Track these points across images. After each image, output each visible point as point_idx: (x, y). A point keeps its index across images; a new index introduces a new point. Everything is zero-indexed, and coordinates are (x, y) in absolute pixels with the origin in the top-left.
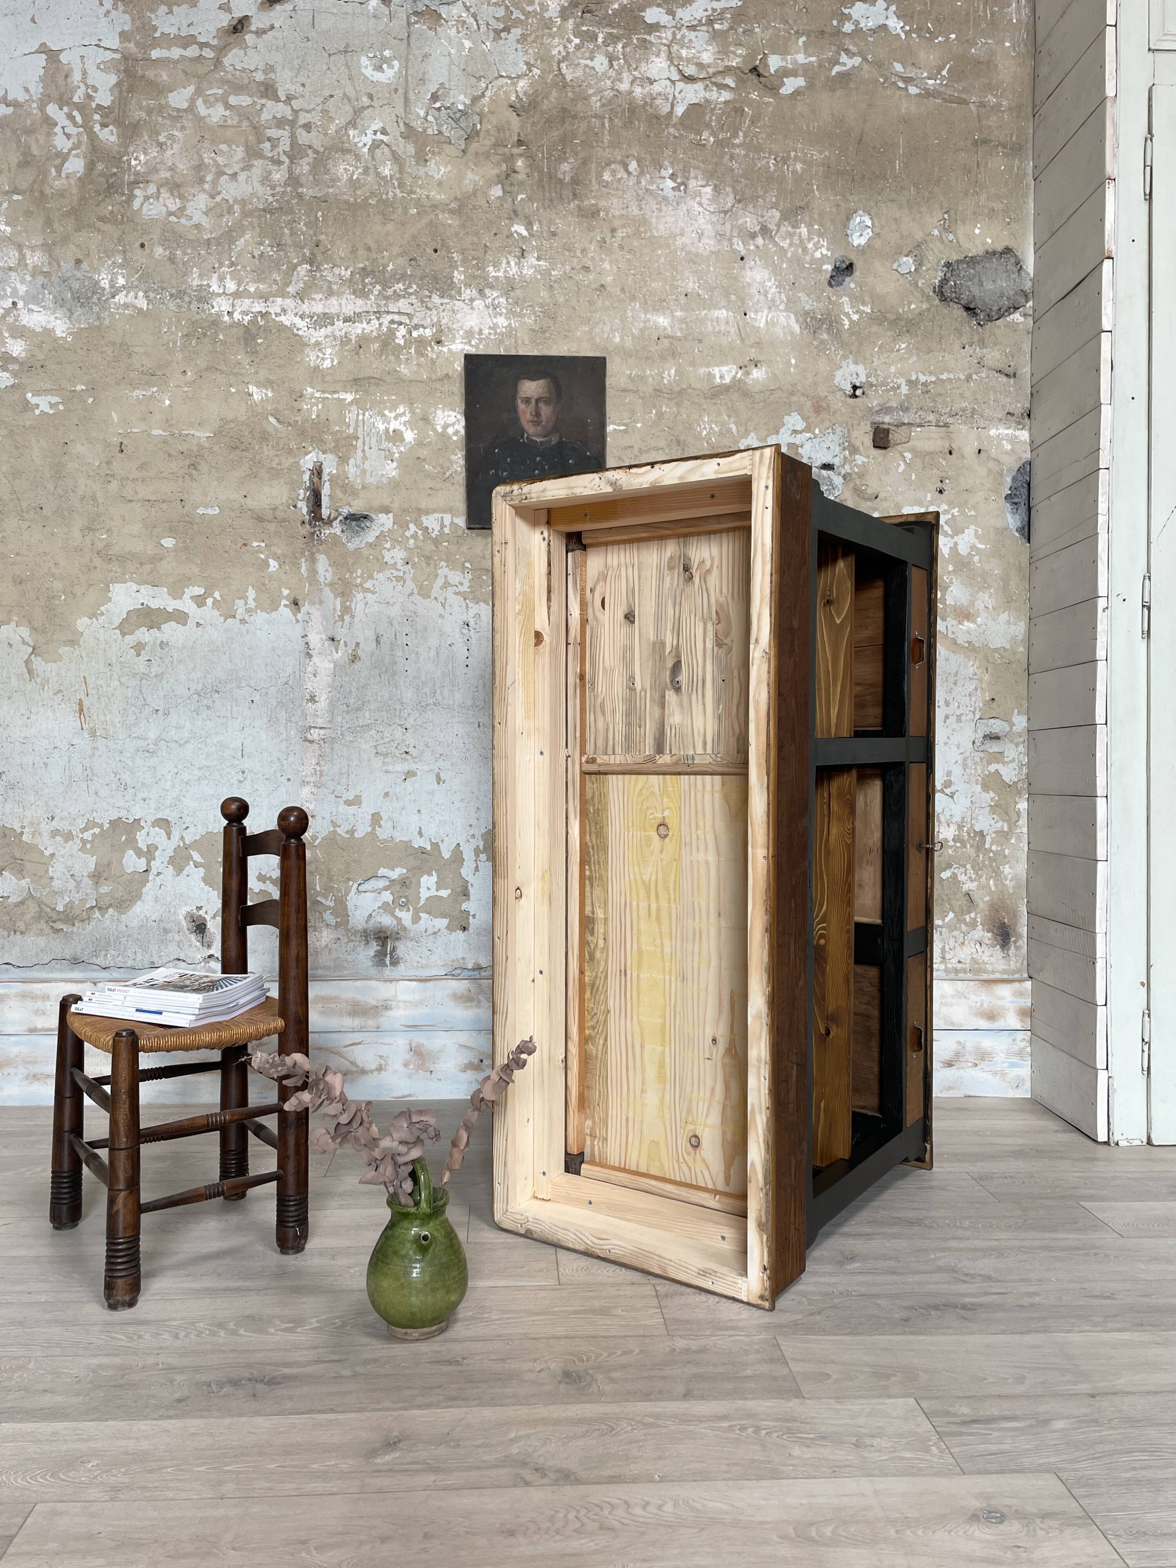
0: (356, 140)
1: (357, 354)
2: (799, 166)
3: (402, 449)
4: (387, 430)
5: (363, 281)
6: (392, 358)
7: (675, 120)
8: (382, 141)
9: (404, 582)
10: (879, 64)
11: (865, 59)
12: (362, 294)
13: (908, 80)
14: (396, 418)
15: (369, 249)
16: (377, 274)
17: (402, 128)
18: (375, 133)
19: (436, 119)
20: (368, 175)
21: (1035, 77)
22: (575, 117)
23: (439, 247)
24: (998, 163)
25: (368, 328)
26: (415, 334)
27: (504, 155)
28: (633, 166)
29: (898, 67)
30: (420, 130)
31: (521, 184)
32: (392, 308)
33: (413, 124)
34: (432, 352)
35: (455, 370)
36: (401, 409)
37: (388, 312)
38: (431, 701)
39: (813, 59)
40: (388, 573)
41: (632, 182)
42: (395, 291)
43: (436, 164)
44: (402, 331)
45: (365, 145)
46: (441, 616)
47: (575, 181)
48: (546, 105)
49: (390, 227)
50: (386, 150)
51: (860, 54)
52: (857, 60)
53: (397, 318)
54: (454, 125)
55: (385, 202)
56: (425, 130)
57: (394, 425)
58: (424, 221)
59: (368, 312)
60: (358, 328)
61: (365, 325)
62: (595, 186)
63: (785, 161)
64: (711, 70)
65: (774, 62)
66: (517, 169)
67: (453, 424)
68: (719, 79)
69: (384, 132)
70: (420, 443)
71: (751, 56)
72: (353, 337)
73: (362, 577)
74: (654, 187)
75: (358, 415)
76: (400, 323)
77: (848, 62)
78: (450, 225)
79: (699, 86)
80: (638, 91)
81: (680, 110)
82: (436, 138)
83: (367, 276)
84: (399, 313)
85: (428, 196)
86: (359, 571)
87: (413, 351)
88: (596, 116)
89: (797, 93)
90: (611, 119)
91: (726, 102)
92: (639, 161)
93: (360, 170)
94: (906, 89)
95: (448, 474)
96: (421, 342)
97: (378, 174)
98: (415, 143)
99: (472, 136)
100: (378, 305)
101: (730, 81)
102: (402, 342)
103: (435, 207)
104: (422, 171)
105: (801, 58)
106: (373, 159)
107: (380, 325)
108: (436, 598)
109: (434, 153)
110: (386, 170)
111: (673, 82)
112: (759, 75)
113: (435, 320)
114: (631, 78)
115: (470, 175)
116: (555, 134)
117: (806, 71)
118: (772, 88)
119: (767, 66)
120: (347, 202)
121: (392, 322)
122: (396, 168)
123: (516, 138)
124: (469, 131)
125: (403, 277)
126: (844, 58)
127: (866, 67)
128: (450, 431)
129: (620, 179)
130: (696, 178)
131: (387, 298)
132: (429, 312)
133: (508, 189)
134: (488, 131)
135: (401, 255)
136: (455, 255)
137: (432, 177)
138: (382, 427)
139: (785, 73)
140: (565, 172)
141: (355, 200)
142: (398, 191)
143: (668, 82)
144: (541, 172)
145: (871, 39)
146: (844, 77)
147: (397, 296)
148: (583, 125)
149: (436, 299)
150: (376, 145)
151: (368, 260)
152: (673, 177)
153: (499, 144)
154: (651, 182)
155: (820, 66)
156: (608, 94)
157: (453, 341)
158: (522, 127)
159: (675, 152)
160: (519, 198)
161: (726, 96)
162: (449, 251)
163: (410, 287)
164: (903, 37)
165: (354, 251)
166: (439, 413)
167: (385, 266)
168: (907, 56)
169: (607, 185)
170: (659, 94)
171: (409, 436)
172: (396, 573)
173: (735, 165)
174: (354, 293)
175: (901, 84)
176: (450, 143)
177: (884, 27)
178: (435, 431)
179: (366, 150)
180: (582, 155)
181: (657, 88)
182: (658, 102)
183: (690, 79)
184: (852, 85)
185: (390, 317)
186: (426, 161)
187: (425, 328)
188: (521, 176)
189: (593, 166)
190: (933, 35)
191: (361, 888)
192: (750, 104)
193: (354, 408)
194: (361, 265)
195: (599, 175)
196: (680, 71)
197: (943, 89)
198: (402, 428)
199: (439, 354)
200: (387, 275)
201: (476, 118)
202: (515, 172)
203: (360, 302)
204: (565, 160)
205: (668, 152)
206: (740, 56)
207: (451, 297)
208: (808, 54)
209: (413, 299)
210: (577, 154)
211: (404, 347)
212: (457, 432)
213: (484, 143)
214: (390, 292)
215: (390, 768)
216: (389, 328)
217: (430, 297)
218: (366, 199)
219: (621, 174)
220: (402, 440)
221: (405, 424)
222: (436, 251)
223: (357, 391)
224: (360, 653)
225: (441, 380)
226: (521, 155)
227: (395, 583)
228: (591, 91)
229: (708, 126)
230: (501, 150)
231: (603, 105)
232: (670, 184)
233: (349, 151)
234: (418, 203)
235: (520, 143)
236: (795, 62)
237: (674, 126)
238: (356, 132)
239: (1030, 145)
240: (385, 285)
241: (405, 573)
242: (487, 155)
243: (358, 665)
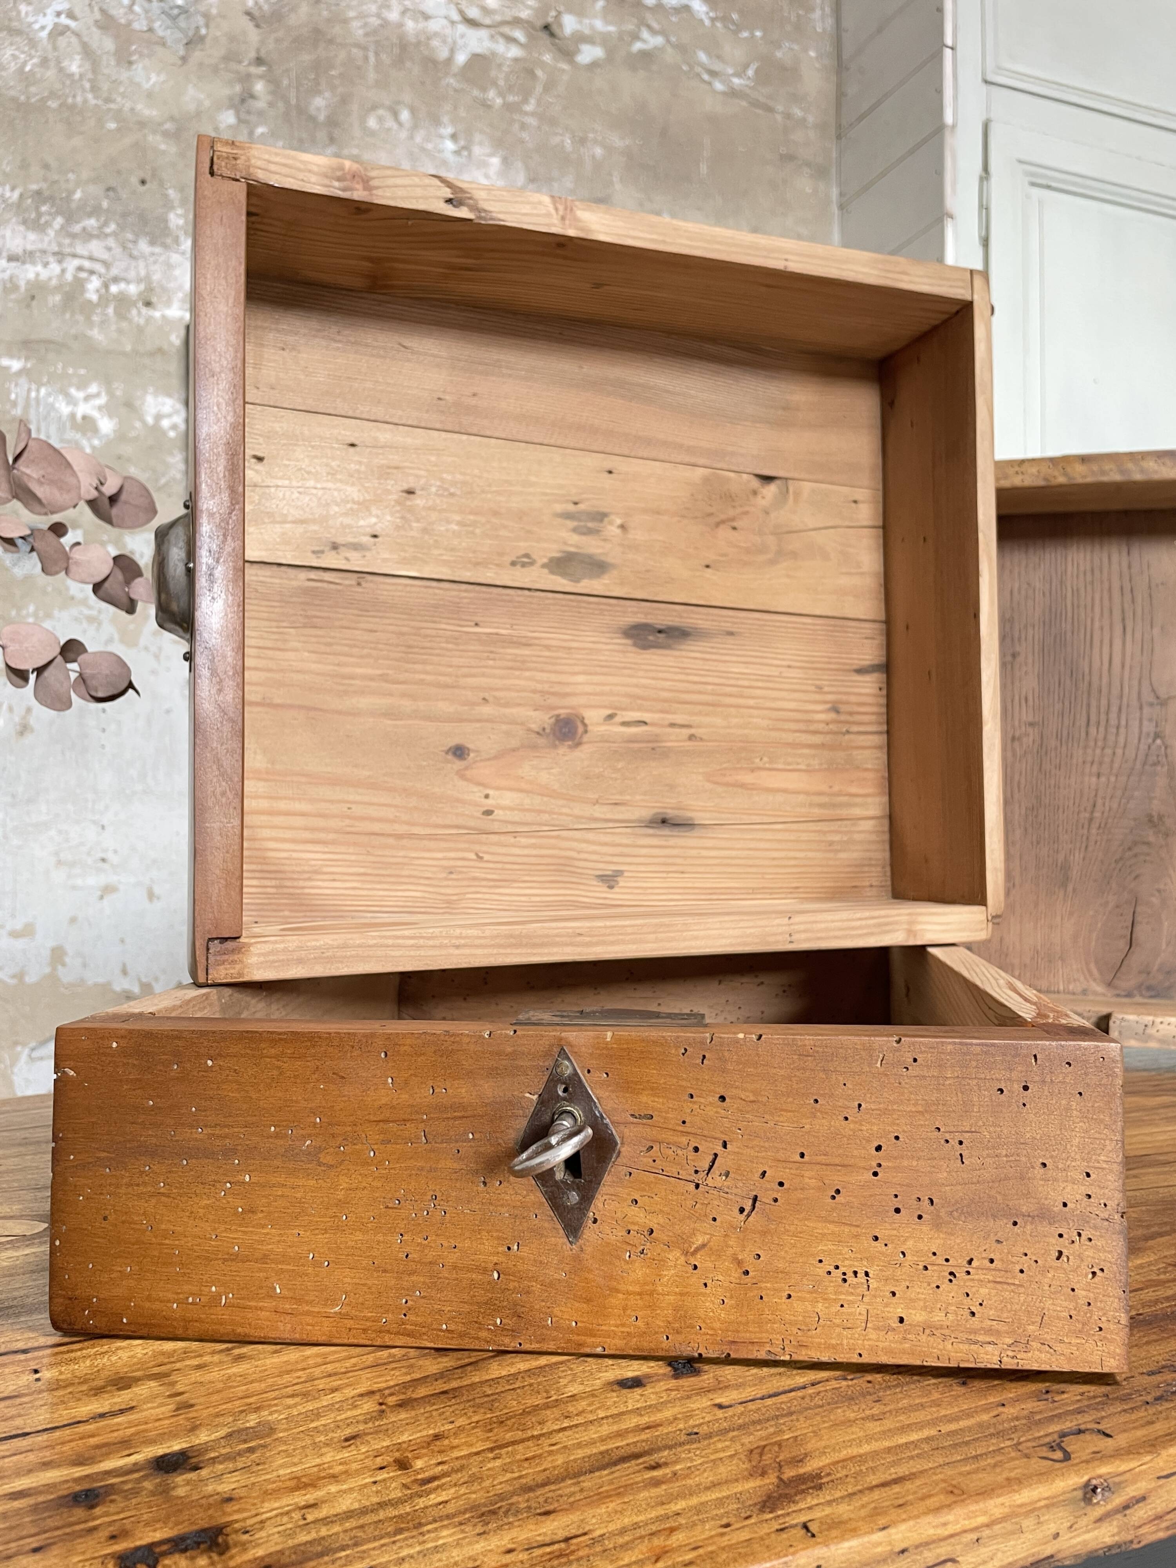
0: (31, 19)
1: (28, 306)
2: (598, 151)
3: (96, 442)
4: (73, 416)
5: (37, 208)
6: (80, 318)
7: (455, 69)
8: (67, 28)
9: (100, 624)
10: (681, 48)
11: (668, 41)
12: (37, 225)
13: (713, 73)
14: (87, 398)
15: (46, 167)
16: (58, 201)
17: (97, 15)
18: (58, 14)
19: (147, 11)
20: (48, 68)
21: (840, 95)
22: (331, 41)
23: (148, 178)
24: (804, 184)
25: (44, 274)
26: (114, 289)
27: (237, 72)
28: (405, 115)
29: (702, 57)
30: (123, 21)
31: (261, 113)
32: (80, 249)
33: (113, 12)
34: (138, 315)
35: (171, 344)
36: (93, 388)
37: (75, 256)
38: (139, 787)
39: (611, 28)
40: (74, 611)
41: (403, 135)
42: (84, 229)
43: (145, 68)
44: (94, 284)
45: (43, 28)
46: (154, 672)
47: (332, 122)
48: (293, 20)
49: (77, 141)
50: (74, 40)
51: (662, 32)
52: (659, 41)
53: (87, 264)
54: (169, 22)
55: (73, 106)
56: (129, 23)
57: (83, 409)
58: (128, 141)
59: (44, 252)
60: (30, 272)
61: (39, 268)
62: (357, 132)
63: (583, 141)
64: (498, 18)
65: (570, 24)
66: (257, 94)
67: (169, 416)
68: (506, 30)
69: (71, 15)
70: (121, 436)
71: (543, 10)
72: (22, 284)
73: (35, 615)
74: (430, 146)
75: (29, 391)
76: (92, 272)
77: (651, 41)
78: (164, 152)
79: (483, 33)
80: (410, 25)
81: (461, 58)
82: (147, 35)
83: (44, 203)
84: (91, 258)
85: (132, 109)
86: (32, 608)
87: (110, 311)
88: (358, 46)
89: (594, 65)
90: (377, 54)
91: (516, 60)
92: (413, 110)
93: (35, 60)
94: (710, 83)
95: (163, 481)
96: (122, 301)
97: (61, 70)
98: (117, 37)
99: (194, 41)
100: (60, 245)
101: (519, 35)
102: (94, 298)
103: (142, 124)
104: (124, 75)
105: (599, 25)
106: (55, 48)
107: (63, 271)
108: (146, 649)
109: (141, 55)
110: (74, 66)
111: (453, 23)
112: (552, 35)
113: (143, 273)
114: (401, 8)
115: (191, 91)
116: (306, 58)
117: (604, 40)
118: (567, 53)
119: (560, 26)
120: (14, 99)
121: (80, 269)
122: (87, 66)
123: (253, 55)
124: (191, 33)
125: (96, 211)
126: (645, 34)
127: (669, 50)
128: (165, 423)
129: (389, 130)
130: (481, 144)
131: (74, 236)
132: (133, 264)
133: (243, 116)
134: (216, 39)
135: (95, 180)
136: (171, 192)
137: (138, 85)
138: (65, 409)
139: (581, 38)
140: (318, 109)
141: (28, 98)
142: (90, 96)
143: (445, 22)
144: (287, 102)
145: (674, 19)
146: (646, 56)
147: (87, 236)
148: (342, 55)
149: (143, 246)
150: (58, 31)
151: (45, 180)
152: (454, 137)
153: (230, 57)
154: (427, 139)
155: (621, 38)
156: (374, 21)
157: (168, 303)
158: (262, 42)
159: (455, 108)
160: (260, 130)
161: (514, 52)
162: (161, 183)
163: (106, 224)
164: (707, 22)
165: (24, 165)
166: (150, 399)
167: (71, 193)
168: (713, 48)
169: (372, 133)
170: (436, 34)
171: (106, 425)
172: (86, 612)
173: (525, 135)
174: (25, 222)
175: (706, 77)
176: (164, 44)
177: (687, 8)
178: (144, 422)
179: (44, 34)
180: (340, 90)
181: (434, 26)
182: (435, 43)
183: (472, 23)
184: (655, 68)
185: (76, 262)
186: (130, 63)
187: (128, 282)
188: (261, 104)
189: (355, 107)
190: (739, 29)
191: (35, 1054)
192: (543, 65)
193: (23, 381)
194: (34, 187)
195: (363, 120)
196: (461, 12)
197: (748, 91)
198: (95, 414)
199: (149, 319)
200: (73, 205)
201: (201, 21)
202: (252, 96)
203: (32, 236)
204: (319, 92)
205: (448, 107)
206: (530, 7)
207: (165, 246)
208: (607, 22)
209: (111, 242)
210: (333, 88)
211: (98, 305)
212: (174, 427)
213: (210, 54)
214: (77, 228)
215: (79, 882)
216: (76, 278)
217: (135, 242)
218: (43, 100)
219: (390, 123)
220: (95, 430)
221: (100, 408)
222: (143, 182)
223: (27, 359)
224: (32, 721)
225: (151, 354)
226: (261, 77)
227: (85, 624)
228: (352, 14)
229: (494, 83)
230: (234, 66)
231: (367, 35)
232: (450, 145)
233: (19, 32)
234: (118, 115)
235: (259, 61)
236: (592, 28)
237: (455, 75)
238: (30, 8)
239: (833, 171)
240: (70, 218)
241: (100, 612)
242: (216, 70)
243: (29, 739)
